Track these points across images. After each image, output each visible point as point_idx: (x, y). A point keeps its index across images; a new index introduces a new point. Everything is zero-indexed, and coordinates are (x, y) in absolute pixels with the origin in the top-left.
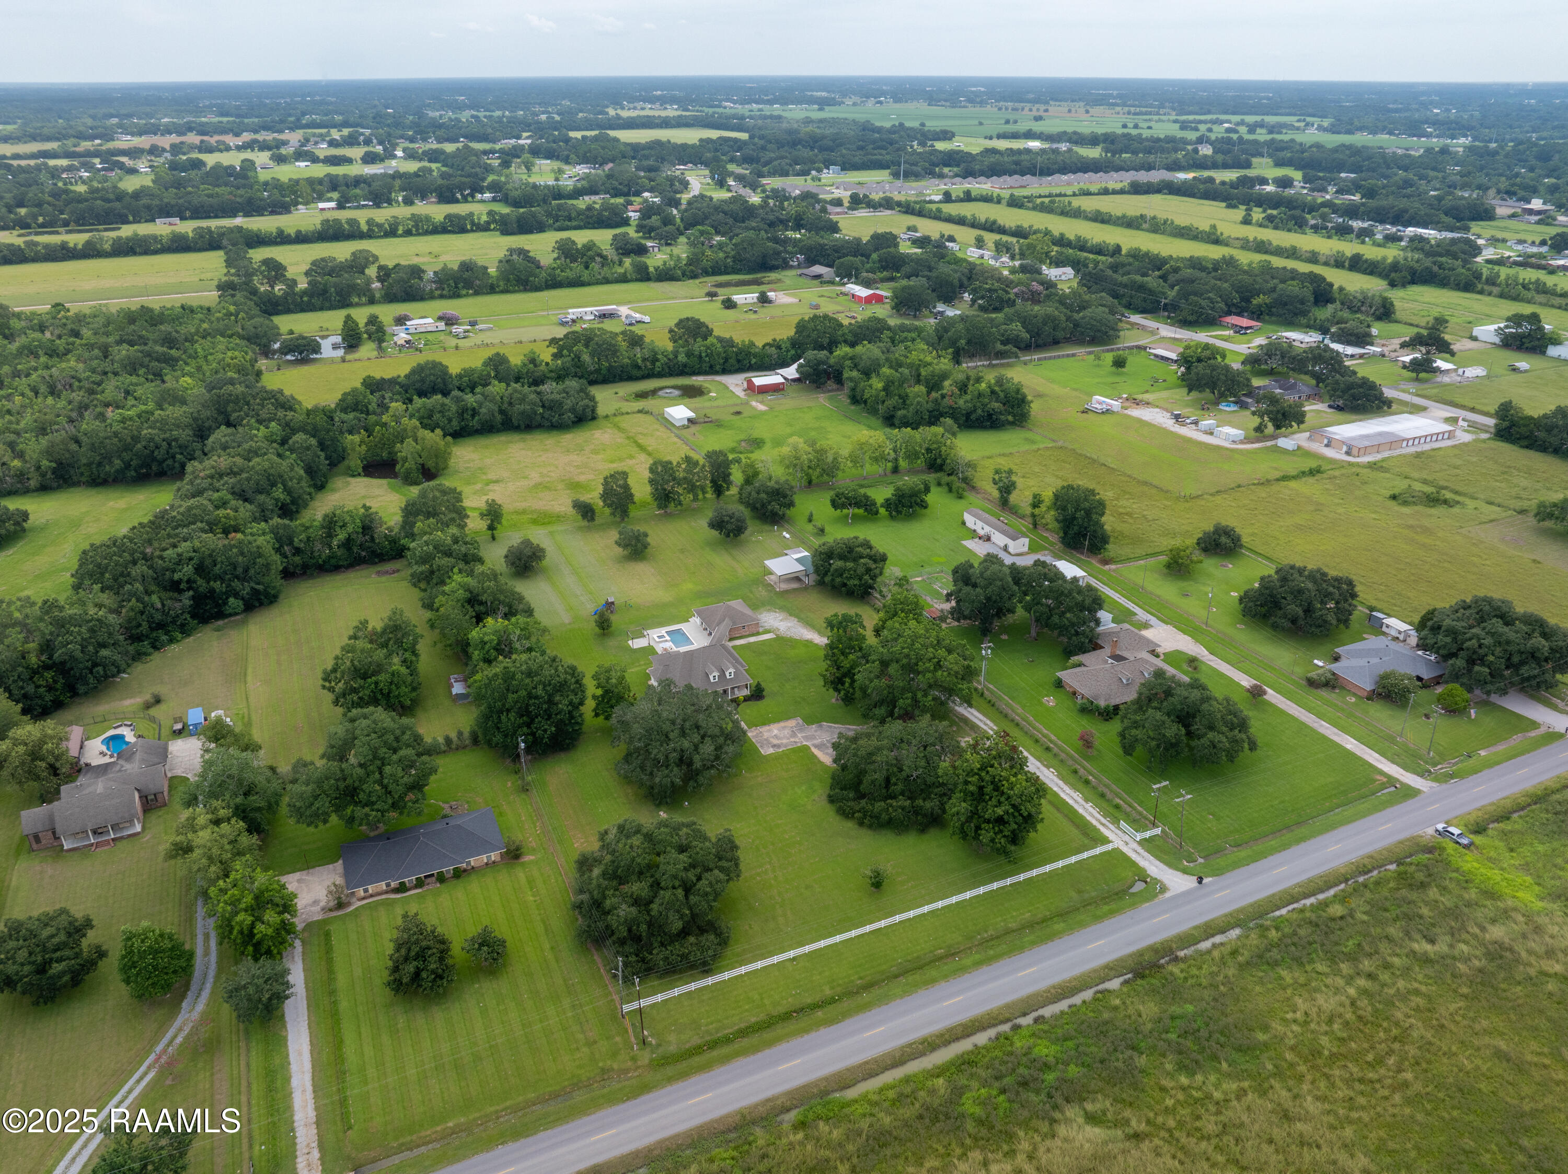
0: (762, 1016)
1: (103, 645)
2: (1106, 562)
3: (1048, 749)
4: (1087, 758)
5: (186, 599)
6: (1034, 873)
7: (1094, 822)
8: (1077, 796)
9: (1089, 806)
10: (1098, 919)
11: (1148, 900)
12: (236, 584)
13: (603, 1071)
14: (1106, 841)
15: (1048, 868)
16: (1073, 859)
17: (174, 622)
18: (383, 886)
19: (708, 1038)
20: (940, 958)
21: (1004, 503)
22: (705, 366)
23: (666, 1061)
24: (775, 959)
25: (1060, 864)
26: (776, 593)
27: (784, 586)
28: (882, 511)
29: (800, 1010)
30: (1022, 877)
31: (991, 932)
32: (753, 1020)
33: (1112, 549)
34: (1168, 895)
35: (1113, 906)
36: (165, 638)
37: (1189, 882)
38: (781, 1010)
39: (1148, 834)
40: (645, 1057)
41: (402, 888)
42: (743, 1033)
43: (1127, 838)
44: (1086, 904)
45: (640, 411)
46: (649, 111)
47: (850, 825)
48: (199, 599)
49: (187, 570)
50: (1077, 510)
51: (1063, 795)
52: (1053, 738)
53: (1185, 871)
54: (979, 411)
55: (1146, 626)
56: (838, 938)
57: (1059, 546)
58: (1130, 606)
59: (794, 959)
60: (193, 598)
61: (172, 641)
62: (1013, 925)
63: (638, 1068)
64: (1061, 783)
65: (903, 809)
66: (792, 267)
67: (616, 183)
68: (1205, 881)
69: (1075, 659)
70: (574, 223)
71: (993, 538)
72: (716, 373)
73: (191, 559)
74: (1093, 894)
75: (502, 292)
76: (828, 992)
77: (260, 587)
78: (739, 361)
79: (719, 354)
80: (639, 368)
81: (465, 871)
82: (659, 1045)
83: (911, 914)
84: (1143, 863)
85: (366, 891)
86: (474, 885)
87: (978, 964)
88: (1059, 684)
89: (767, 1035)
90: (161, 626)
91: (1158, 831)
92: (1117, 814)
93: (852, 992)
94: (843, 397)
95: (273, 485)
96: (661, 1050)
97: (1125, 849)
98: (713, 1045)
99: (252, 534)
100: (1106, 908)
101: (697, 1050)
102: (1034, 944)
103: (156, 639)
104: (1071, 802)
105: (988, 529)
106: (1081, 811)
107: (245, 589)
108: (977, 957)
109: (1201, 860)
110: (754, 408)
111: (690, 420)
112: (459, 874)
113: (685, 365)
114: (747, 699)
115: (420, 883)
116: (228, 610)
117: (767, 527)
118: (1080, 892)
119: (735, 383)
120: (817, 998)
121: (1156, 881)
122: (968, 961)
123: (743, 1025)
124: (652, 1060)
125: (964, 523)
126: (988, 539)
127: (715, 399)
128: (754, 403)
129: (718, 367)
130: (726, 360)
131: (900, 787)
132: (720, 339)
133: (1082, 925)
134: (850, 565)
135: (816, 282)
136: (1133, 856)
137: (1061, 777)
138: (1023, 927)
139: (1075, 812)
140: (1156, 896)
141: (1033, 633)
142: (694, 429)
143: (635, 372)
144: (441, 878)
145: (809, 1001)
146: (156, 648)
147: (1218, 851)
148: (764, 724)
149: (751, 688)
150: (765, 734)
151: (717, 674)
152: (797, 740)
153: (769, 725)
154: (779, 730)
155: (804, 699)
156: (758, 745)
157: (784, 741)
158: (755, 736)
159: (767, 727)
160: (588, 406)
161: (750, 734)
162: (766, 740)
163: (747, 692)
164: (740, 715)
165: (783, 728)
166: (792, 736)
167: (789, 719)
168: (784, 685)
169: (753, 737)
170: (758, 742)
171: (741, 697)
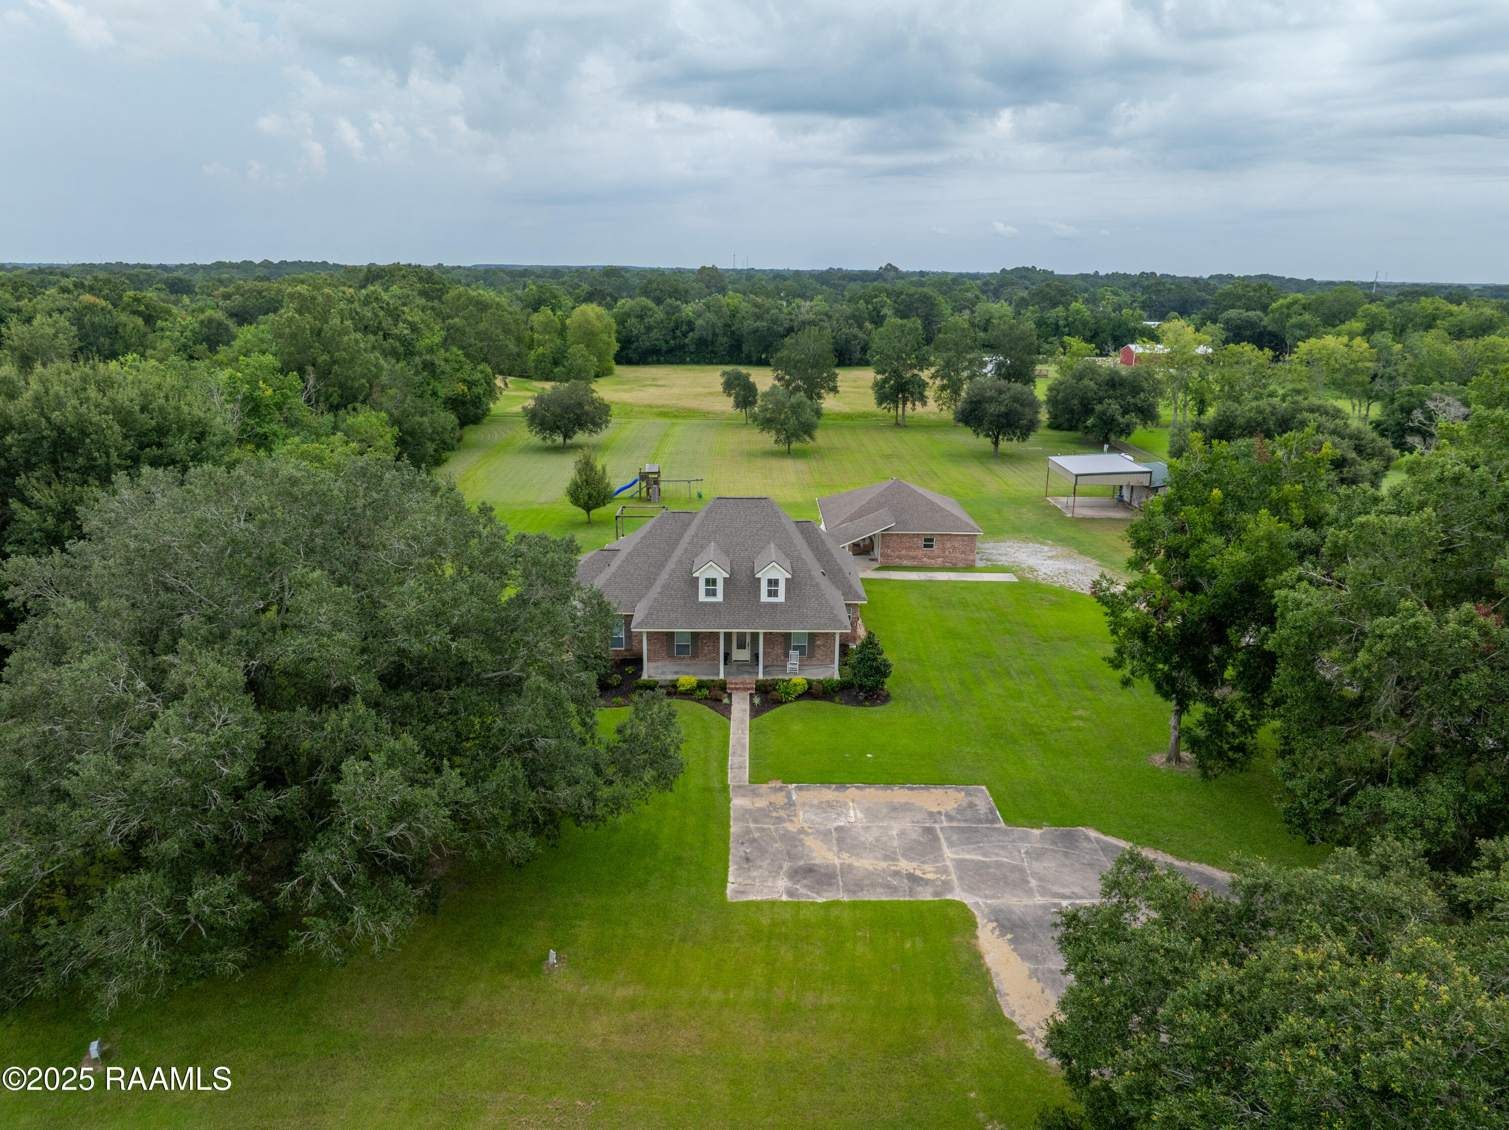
26: (1064, 518)
27: (1086, 513)
114: (818, 691)
148: (824, 778)
149: (843, 664)
150: (803, 818)
151: (720, 575)
152: (928, 872)
153: (842, 785)
154: (871, 813)
155: (1034, 732)
156: (735, 852)
157: (865, 863)
158: (757, 815)
159: (828, 794)
160: (855, 337)
161: (738, 802)
162: (791, 840)
163: (832, 672)
164: (756, 732)
165: (896, 809)
166: (910, 851)
167: (942, 782)
168: (980, 682)
169: (746, 814)
170: (747, 838)
171: (799, 680)
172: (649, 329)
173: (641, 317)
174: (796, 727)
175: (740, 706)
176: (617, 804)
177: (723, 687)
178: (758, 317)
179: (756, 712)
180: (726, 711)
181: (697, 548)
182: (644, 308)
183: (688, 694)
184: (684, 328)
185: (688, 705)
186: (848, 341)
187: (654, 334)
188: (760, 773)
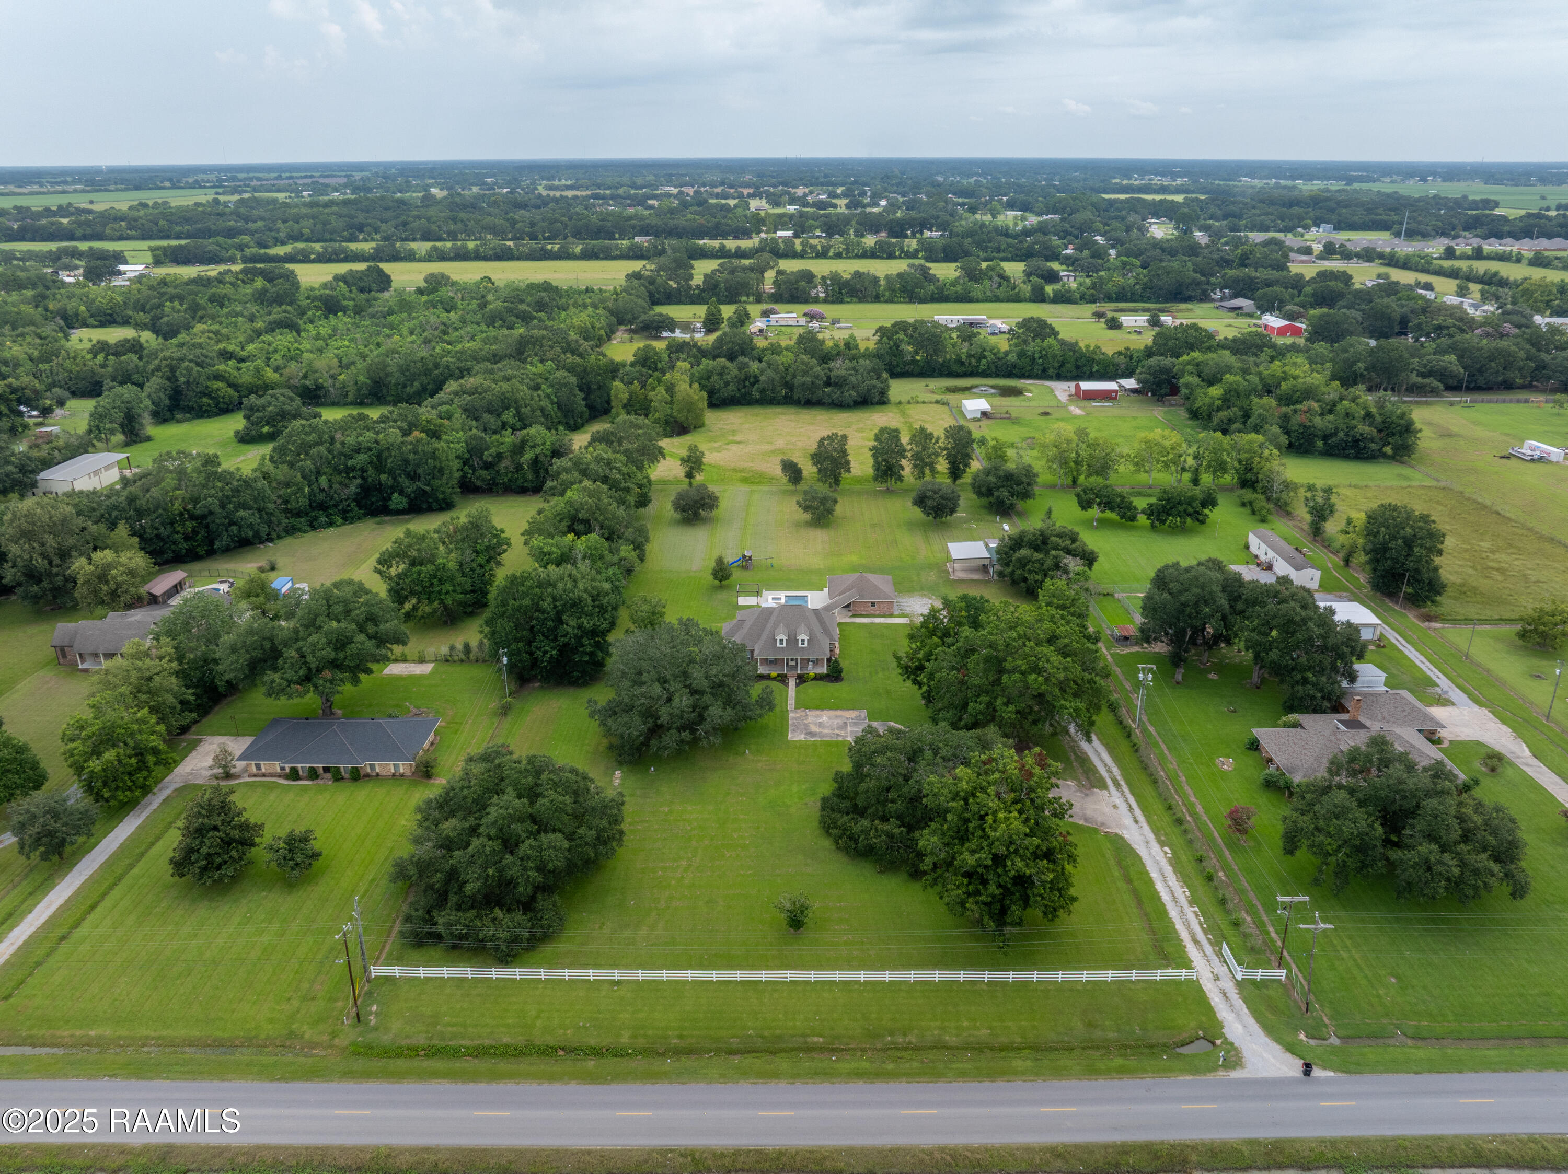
0: (520, 1040)
1: (245, 506)
2: (1429, 618)
3: (1179, 822)
4: (1232, 846)
5: (353, 488)
6: (1035, 976)
7: (1184, 935)
8: (1182, 893)
9: (1190, 912)
10: (1092, 1072)
11: (1196, 1071)
12: (404, 481)
13: (292, 1035)
14: (1187, 964)
15: (1060, 976)
16: (1110, 975)
17: (335, 506)
18: (276, 766)
19: (435, 1042)
20: (810, 1049)
21: (1316, 531)
22: (1037, 369)
23: (368, 1051)
24: (591, 974)
25: (1084, 976)
26: (948, 580)
27: (961, 575)
28: (1142, 519)
29: (572, 1050)
30: (1011, 976)
31: (912, 1038)
32: (506, 1040)
33: (1446, 603)
34: (1235, 1074)
35: (1132, 1063)
36: (323, 519)
37: (1290, 1067)
38: (550, 1040)
39: (1259, 974)
40: (349, 1035)
41: (294, 775)
42: (479, 1052)
43: (1222, 970)
44: (1090, 1045)
45: (937, 402)
46: (1156, 180)
47: (827, 843)
48: (366, 490)
49: (362, 458)
50: (1394, 538)
51: (1160, 886)
52: (1199, 809)
53: (1292, 1048)
54: (1341, 434)
55: (1443, 701)
56: (690, 975)
57: (1367, 589)
58: (1434, 673)
59: (619, 983)
60: (361, 486)
61: (331, 524)
62: (949, 1039)
63: (331, 1046)
64: (1168, 870)
65: (891, 836)
66: (1213, 300)
67: (1067, 226)
68: (1317, 1072)
69: (1292, 717)
70: (1002, 255)
71: (1276, 568)
72: (1050, 378)
73: (370, 449)
74: (1111, 1035)
75: (886, 302)
76: (625, 1040)
77: (427, 488)
78: (1078, 367)
79: (1054, 357)
80: (962, 363)
81: (367, 776)
82: (375, 1029)
83: (812, 976)
84: (1223, 1013)
85: (258, 767)
86: (362, 793)
87: (858, 1075)
88: (1254, 746)
89: (503, 1066)
90: (323, 507)
91: (1282, 974)
92: (1229, 932)
93: (652, 1051)
94: (1183, 413)
95: (508, 408)
96: (371, 1036)
97: (1209, 987)
98: (434, 1052)
99: (448, 442)
100: (1119, 1061)
101: (412, 1052)
102: (963, 1075)
103: (316, 518)
104: (1165, 897)
105: (1271, 554)
106: (1173, 913)
107: (410, 487)
108: (865, 1065)
109: (1335, 1041)
110: (1070, 412)
111: (984, 414)
112: (356, 776)
113: (1014, 366)
114: (818, 678)
115: (313, 774)
116: (392, 506)
117: (990, 518)
118: (1091, 1025)
119: (1062, 390)
120: (606, 1041)
121: (1230, 1046)
122: (844, 1067)
123: (487, 1042)
124: (354, 1043)
125: (1247, 547)
126: (1269, 567)
127: (1029, 400)
128: (1072, 408)
129: (1051, 371)
130: (1062, 364)
131: (899, 806)
132: (1063, 343)
133: (1059, 1073)
134: (1038, 556)
135: (1233, 314)
136: (1215, 999)
137: (1175, 862)
138: (966, 1047)
139: (1162, 912)
140: (1214, 1069)
141: (1255, 679)
142: (985, 422)
143: (956, 368)
144: (337, 777)
145: (592, 1042)
146: (314, 528)
147: (1377, 1036)
148: (817, 707)
149: (828, 666)
150: (810, 719)
151: (785, 638)
152: (843, 733)
153: (822, 710)
154: (830, 718)
155: (888, 692)
156: (790, 728)
157: (825, 731)
158: (796, 719)
159: (818, 712)
160: (874, 387)
161: (791, 715)
162: (806, 725)
163: (824, 670)
164: (797, 693)
165: (837, 717)
166: (839, 728)
167: (852, 709)
168: (877, 673)
169: (794, 718)
170: (794, 725)
171: (812, 674)
172: (727, 384)
173: (721, 374)
174: (810, 691)
175: (792, 683)
176: (761, 716)
177: (786, 676)
178: (805, 373)
179: (797, 685)
180: (787, 685)
181: (776, 626)
182: (724, 367)
183: (774, 679)
184: (752, 380)
185: (774, 682)
186: (869, 390)
187: (730, 388)
188: (798, 706)
